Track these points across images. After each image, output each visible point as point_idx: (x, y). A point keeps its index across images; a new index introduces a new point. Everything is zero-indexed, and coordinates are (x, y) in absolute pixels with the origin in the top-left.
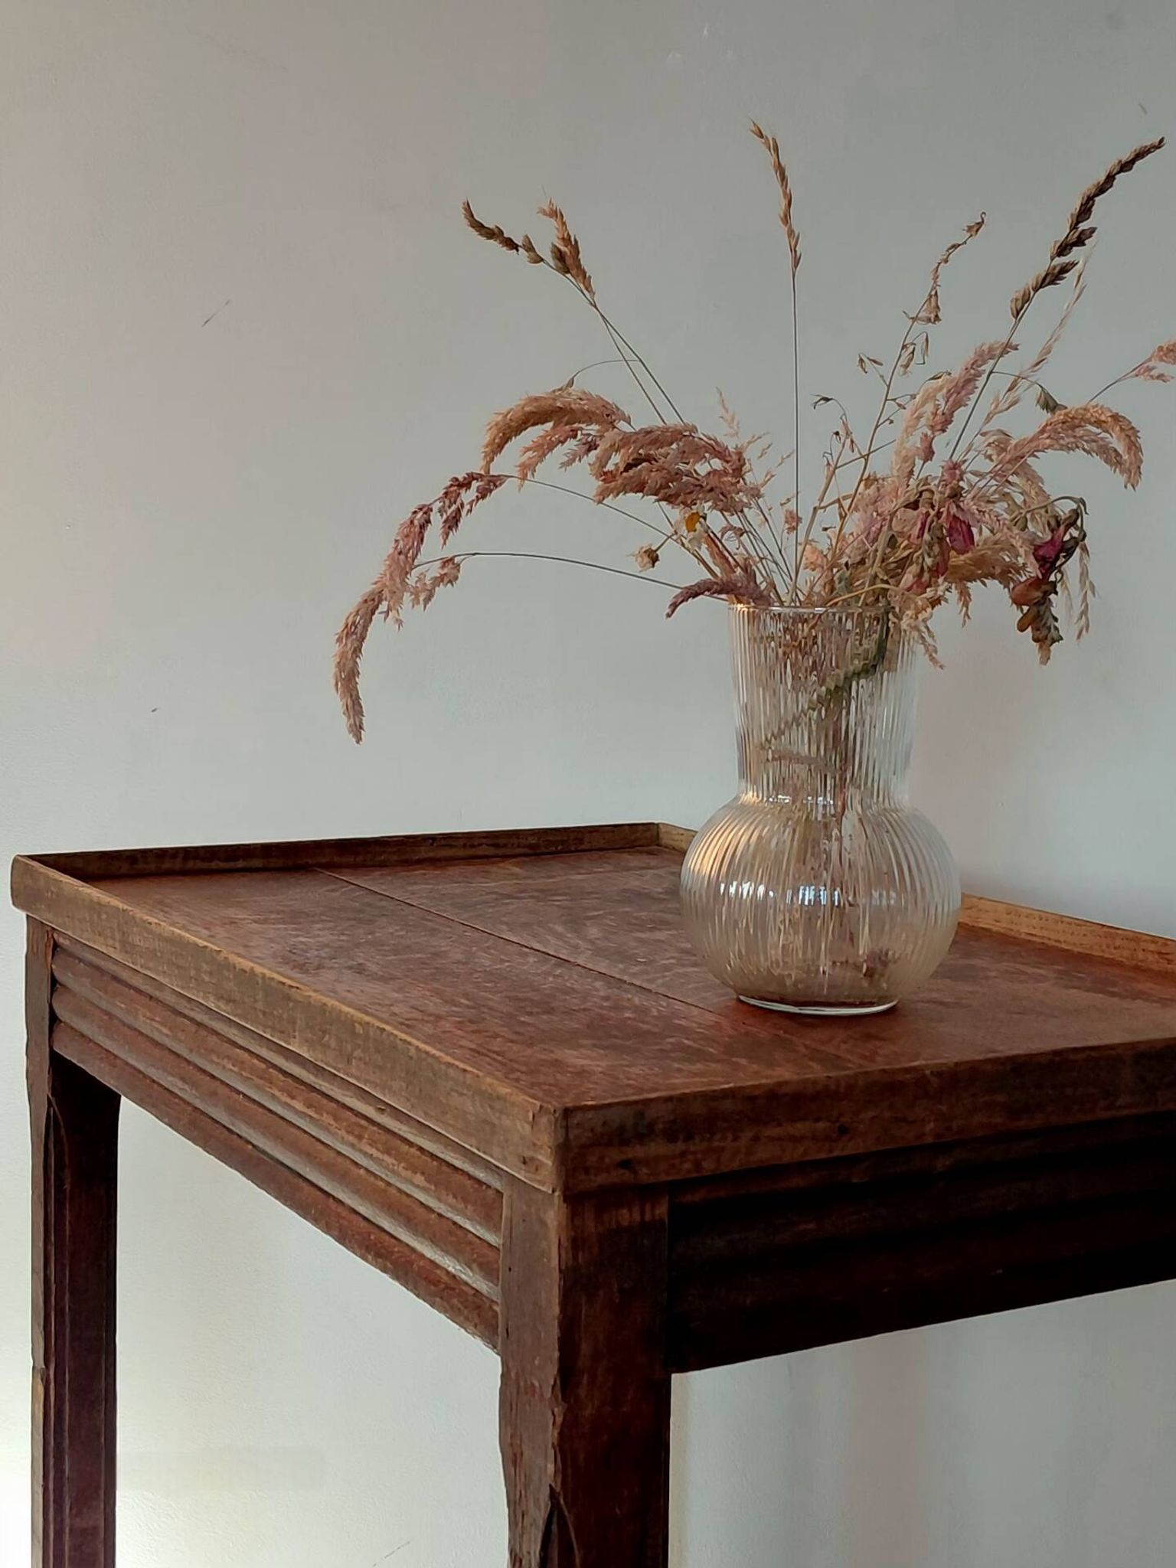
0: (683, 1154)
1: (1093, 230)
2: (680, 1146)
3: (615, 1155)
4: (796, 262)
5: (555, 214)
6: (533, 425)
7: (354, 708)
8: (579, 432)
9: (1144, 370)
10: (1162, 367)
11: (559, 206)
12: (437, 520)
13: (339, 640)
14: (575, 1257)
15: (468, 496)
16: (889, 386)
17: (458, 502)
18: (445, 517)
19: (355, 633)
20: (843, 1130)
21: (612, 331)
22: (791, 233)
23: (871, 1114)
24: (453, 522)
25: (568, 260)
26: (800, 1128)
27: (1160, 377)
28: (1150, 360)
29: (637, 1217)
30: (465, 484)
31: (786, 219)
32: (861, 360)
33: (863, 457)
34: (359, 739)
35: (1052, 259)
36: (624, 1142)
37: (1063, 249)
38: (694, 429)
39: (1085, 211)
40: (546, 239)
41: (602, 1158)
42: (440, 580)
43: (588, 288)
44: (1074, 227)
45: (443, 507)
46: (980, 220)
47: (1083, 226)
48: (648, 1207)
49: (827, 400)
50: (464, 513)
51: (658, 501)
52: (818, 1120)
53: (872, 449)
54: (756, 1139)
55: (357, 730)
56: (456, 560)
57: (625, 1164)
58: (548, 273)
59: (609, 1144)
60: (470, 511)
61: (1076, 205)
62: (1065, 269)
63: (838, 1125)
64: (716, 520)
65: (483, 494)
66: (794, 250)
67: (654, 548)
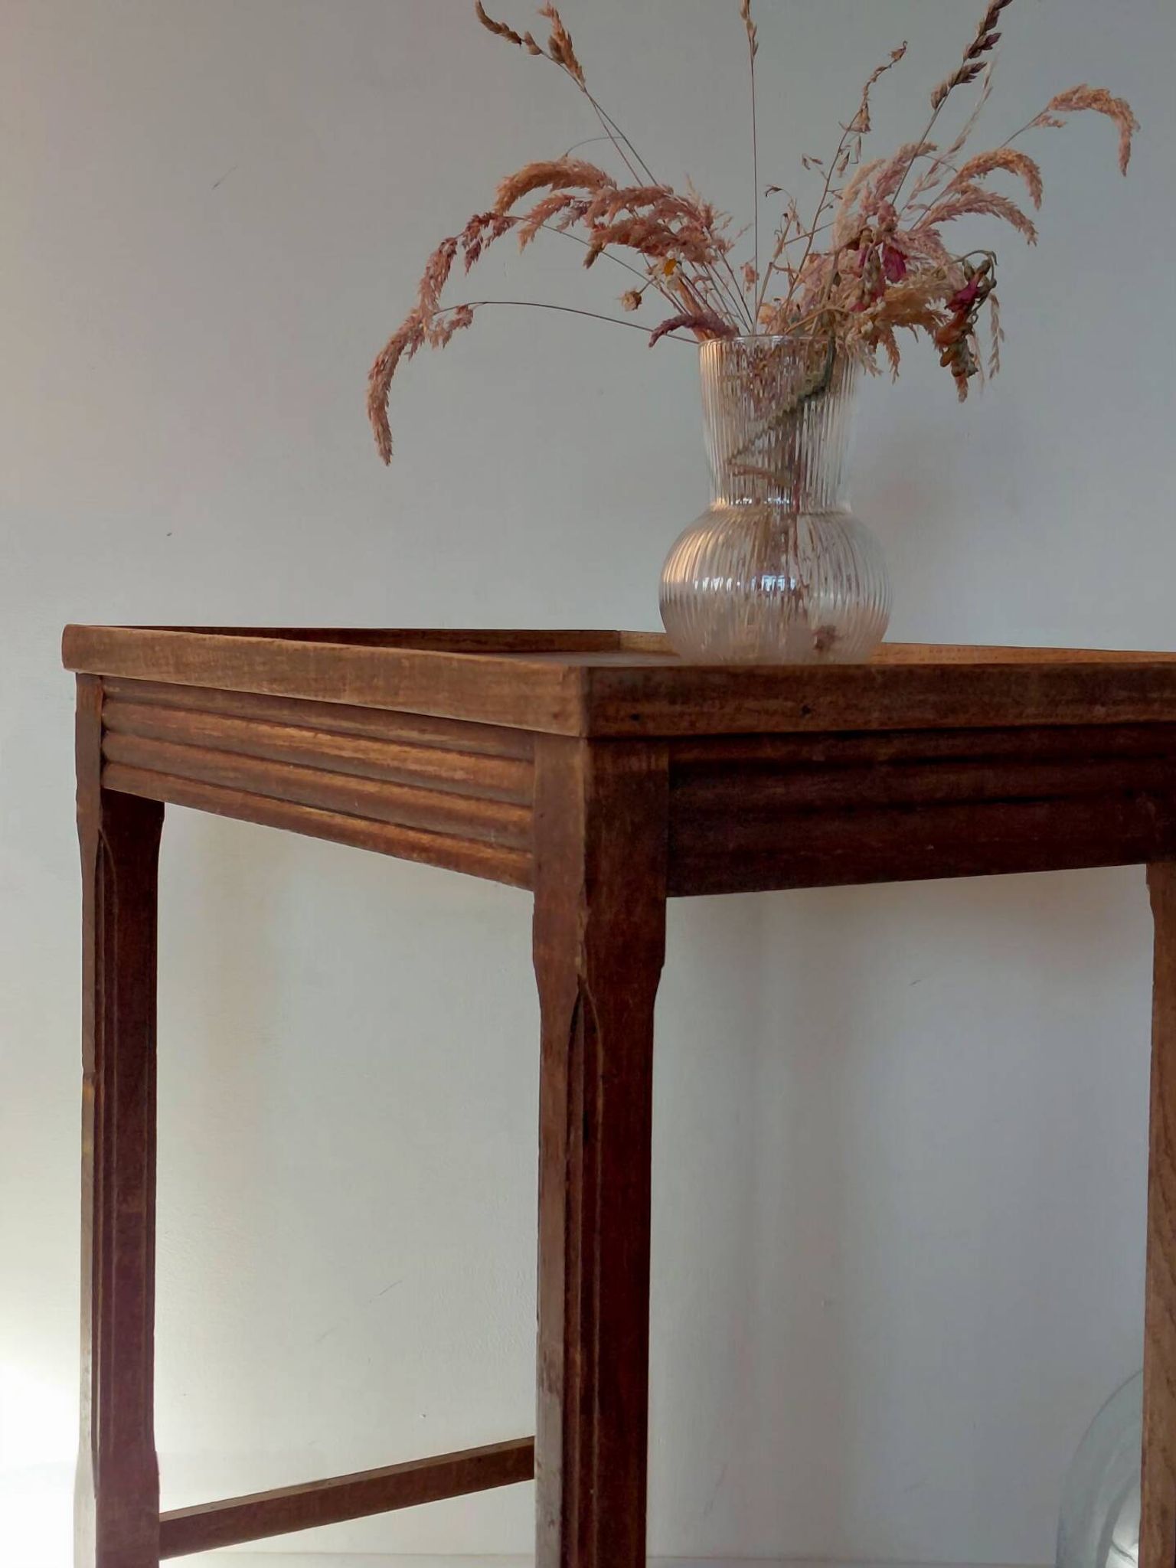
0: (682, 715)
1: (997, 36)
2: (678, 708)
3: (627, 708)
4: (754, 50)
5: (552, 13)
6: (535, 186)
7: (384, 433)
8: (572, 201)
9: (1042, 119)
10: (1056, 115)
11: (554, 5)
12: (461, 252)
13: (371, 377)
14: (597, 793)
15: (486, 232)
16: (828, 180)
17: (478, 238)
18: (468, 249)
19: (385, 370)
20: (806, 710)
21: (601, 114)
22: (749, 26)
23: (829, 699)
24: (474, 254)
25: (562, 52)
26: (773, 704)
27: (1056, 124)
28: (1047, 110)
29: (644, 766)
30: (484, 221)
31: (745, 13)
32: (805, 160)
33: (807, 235)
34: (388, 462)
35: (965, 60)
36: (636, 700)
37: (974, 52)
38: (671, 191)
39: (991, 20)
40: (544, 34)
41: (618, 711)
42: (455, 324)
43: (580, 76)
44: (983, 33)
45: (466, 240)
46: (902, 48)
47: (990, 32)
48: (653, 760)
49: (777, 189)
50: (483, 246)
51: (639, 252)
52: (786, 699)
53: (816, 229)
54: (738, 709)
55: (387, 453)
56: (470, 307)
57: (635, 717)
58: (546, 63)
59: (624, 699)
60: (488, 245)
61: (983, 16)
62: (976, 69)
63: (802, 705)
64: (689, 269)
65: (499, 232)
66: (752, 40)
67: (638, 291)
